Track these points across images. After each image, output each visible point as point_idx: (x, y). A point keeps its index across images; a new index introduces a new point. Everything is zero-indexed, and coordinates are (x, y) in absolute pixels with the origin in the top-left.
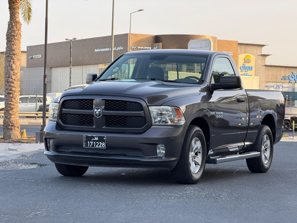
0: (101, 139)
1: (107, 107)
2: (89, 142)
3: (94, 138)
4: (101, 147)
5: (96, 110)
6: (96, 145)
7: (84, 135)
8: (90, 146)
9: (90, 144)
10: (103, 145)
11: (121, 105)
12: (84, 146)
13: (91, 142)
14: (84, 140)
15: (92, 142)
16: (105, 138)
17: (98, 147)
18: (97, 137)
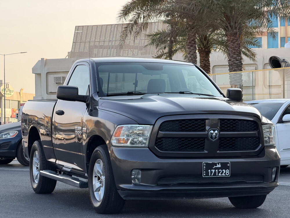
0: (224, 166)
2: (209, 171)
3: (216, 165)
4: (225, 175)
5: (212, 132)
6: (218, 174)
7: (203, 163)
8: (211, 175)
9: (211, 172)
10: (227, 173)
12: (204, 176)
13: (212, 170)
14: (204, 168)
15: (214, 170)
16: (229, 164)
17: (221, 175)
18: (220, 163)
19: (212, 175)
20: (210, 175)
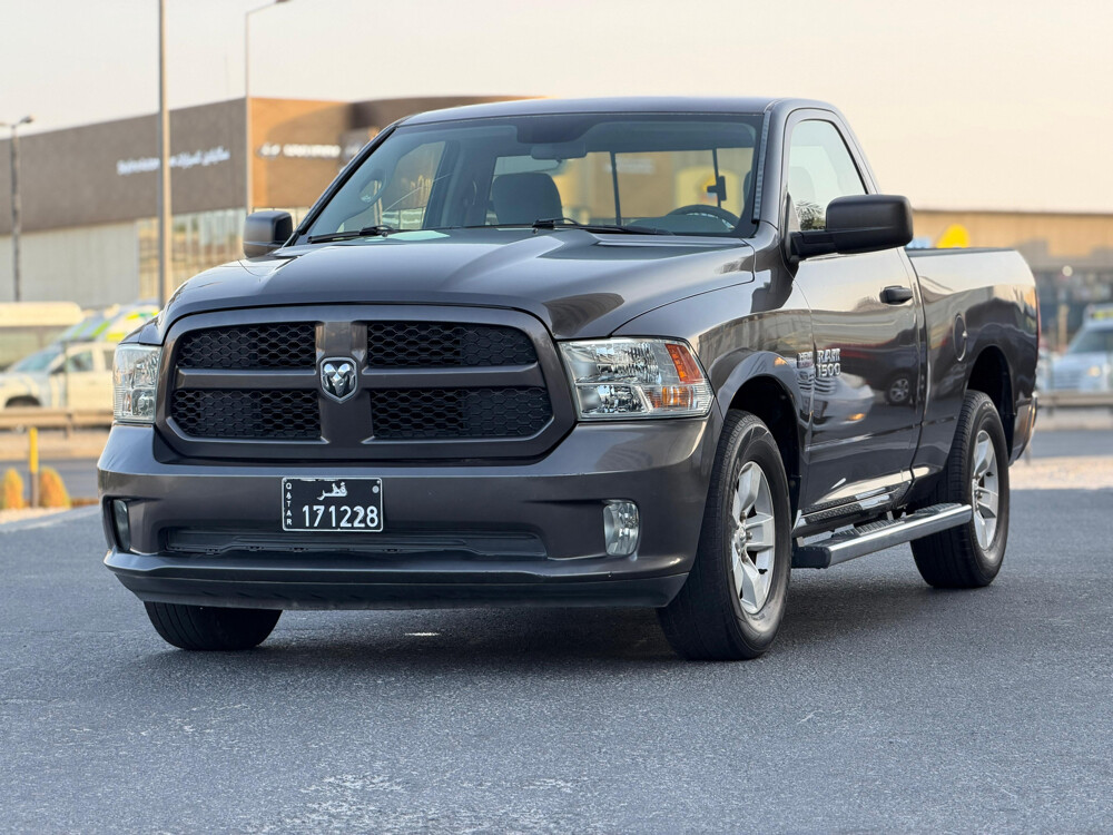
0: (360, 494)
1: (378, 355)
2: (306, 508)
3: (331, 491)
4: (363, 525)
5: (329, 369)
6: (339, 520)
8: (311, 526)
9: (313, 515)
10: (369, 517)
11: (438, 343)
12: (288, 526)
13: (315, 508)
14: (286, 499)
15: (322, 508)
16: (379, 486)
17: (350, 525)
18: (343, 484)
19: (316, 525)
20: (307, 525)
